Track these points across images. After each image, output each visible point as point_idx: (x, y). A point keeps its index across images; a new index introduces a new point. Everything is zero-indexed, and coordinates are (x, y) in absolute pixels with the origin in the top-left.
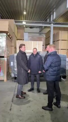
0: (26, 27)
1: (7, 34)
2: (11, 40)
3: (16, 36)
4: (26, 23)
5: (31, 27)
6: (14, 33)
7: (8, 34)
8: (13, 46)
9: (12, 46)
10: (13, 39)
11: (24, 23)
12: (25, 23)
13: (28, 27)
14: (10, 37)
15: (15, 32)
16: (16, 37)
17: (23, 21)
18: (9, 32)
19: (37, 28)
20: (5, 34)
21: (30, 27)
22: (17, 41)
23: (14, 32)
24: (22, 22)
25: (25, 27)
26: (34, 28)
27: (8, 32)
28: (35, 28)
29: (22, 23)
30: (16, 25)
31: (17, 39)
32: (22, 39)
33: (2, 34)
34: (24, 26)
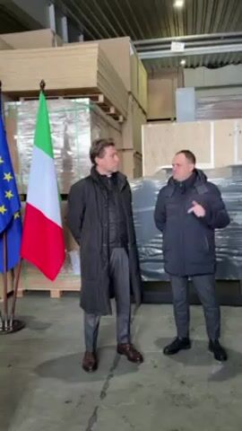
0: (192, 67)
1: (97, 98)
2: (121, 124)
3: (140, 107)
4: (186, 47)
5: (214, 64)
6: (130, 93)
7: (101, 99)
8: (131, 149)
9: (124, 150)
10: (125, 119)
11: (177, 47)
12: (183, 45)
13: (198, 66)
14: (112, 111)
15: (135, 93)
16: (144, 112)
17: (175, 41)
18: (101, 90)
19: (239, 63)
20: (87, 101)
21: (207, 62)
22: (143, 127)
23: (129, 90)
24: (170, 42)
25: (186, 67)
26: (227, 64)
27: (100, 93)
28: (233, 63)
29: (169, 48)
30: (143, 60)
31: (149, 121)
32: (169, 119)
33: (73, 100)
34: (183, 62)
